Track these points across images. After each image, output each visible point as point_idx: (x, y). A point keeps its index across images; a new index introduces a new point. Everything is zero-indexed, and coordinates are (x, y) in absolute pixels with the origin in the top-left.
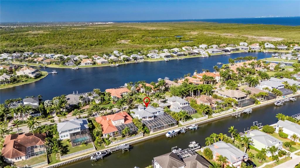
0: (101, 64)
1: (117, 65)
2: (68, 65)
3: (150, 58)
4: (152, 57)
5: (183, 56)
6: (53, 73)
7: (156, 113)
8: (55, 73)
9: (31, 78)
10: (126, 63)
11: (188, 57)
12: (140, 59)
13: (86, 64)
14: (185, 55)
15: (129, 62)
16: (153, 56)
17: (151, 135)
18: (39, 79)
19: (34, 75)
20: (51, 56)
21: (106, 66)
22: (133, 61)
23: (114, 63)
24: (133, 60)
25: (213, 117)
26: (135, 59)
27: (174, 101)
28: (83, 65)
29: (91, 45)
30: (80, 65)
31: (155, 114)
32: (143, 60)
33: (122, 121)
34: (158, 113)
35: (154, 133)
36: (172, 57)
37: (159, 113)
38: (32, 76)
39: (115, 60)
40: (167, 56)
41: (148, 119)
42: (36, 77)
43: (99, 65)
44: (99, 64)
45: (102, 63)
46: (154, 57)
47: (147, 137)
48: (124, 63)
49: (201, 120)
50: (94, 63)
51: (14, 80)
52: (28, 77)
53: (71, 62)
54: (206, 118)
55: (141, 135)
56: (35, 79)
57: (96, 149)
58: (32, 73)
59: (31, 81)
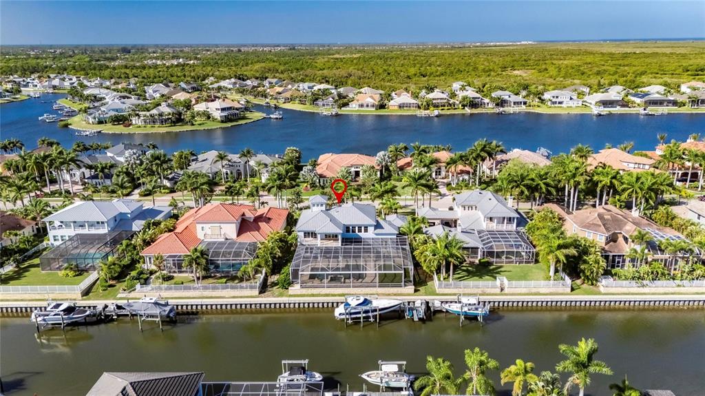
0: (396, 108)
1: (436, 112)
2: (324, 105)
3: (549, 103)
4: (554, 100)
5: (667, 106)
6: (272, 116)
7: (366, 228)
8: (277, 118)
9: (214, 120)
10: (468, 111)
11: (687, 110)
12: (514, 103)
13: (362, 106)
14: (675, 103)
16: (558, 100)
17: (291, 296)
18: (229, 125)
19: (225, 113)
20: (309, 88)
21: (406, 115)
22: (490, 108)
23: (432, 108)
24: (490, 106)
25: (600, 293)
26: (497, 105)
27: (470, 207)
28: (353, 108)
29: (422, 75)
30: (348, 109)
31: (360, 231)
32: (524, 107)
33: (230, 230)
34: (371, 229)
35: (304, 291)
36: (623, 106)
37: (379, 231)
38: (218, 115)
39: (439, 101)
40: (605, 103)
41: (318, 242)
42: (227, 119)
43: (392, 111)
44: (393, 108)
45: (400, 107)
46: (560, 103)
47: (268, 299)
48: (463, 112)
49: (534, 290)
50: (382, 106)
51: (178, 119)
52: (209, 118)
53: (331, 99)
54: (560, 290)
55: (252, 288)
56: (222, 122)
57: (86, 293)
58: (223, 110)
59: (210, 125)
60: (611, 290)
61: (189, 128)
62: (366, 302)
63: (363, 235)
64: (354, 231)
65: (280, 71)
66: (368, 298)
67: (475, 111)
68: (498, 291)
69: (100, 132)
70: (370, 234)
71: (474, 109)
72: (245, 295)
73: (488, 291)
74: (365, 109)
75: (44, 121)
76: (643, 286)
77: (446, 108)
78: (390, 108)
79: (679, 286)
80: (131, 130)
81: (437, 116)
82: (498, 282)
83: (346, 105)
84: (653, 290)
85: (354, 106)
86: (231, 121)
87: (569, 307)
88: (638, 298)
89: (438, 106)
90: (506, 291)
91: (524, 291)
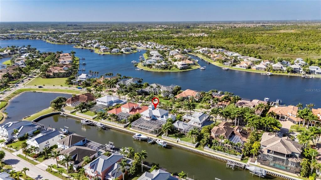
0: (255, 69)
1: (270, 73)
8: (202, 69)
10: (289, 74)
15: (296, 74)
17: (129, 130)
18: (182, 71)
21: (258, 73)
25: (203, 150)
26: (307, 73)
30: (235, 67)
33: (128, 111)
35: (133, 130)
38: (179, 67)
39: (277, 68)
42: (182, 69)
43: (252, 70)
44: (254, 69)
45: (257, 69)
47: (125, 129)
48: (287, 74)
49: (185, 144)
50: (249, 68)
51: (166, 68)
52: (176, 67)
53: (230, 62)
54: (192, 146)
55: (123, 126)
56: (180, 69)
57: (94, 119)
58: (182, 65)
59: (177, 70)
60: (207, 151)
61: (168, 71)
62: (140, 135)
63: (158, 118)
64: (156, 117)
65: (233, 43)
66: (141, 134)
67: (293, 75)
68: (176, 142)
69: (142, 69)
70: (160, 119)
71: (293, 74)
72: (120, 127)
73: (174, 141)
74: (242, 68)
75: (132, 63)
76: (216, 152)
77: (279, 72)
78: (252, 69)
79: (226, 155)
80: (151, 70)
81: (270, 75)
82: (177, 139)
83: (234, 65)
84: (218, 154)
85: (238, 66)
86: (184, 69)
87: (192, 151)
88: (211, 154)
89: (275, 71)
90: (178, 143)
91: (183, 144)
